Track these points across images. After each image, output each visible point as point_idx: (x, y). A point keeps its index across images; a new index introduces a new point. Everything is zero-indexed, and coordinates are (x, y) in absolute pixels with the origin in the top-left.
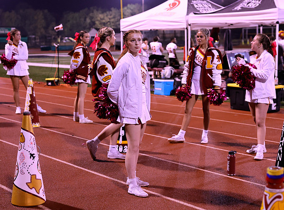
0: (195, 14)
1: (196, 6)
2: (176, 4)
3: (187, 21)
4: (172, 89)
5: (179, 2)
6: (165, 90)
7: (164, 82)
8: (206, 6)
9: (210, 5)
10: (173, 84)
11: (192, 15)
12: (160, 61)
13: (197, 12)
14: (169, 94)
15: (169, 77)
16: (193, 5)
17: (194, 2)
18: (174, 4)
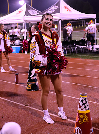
0: (27, 16)
1: (29, 12)
2: (21, 11)
3: (24, 19)
4: (20, 50)
5: (22, 10)
6: (16, 50)
7: (16, 47)
8: (34, 12)
9: (36, 12)
10: (20, 48)
12: (15, 38)
14: (19, 52)
15: (18, 45)
16: (28, 12)
17: (29, 10)
18: (20, 12)
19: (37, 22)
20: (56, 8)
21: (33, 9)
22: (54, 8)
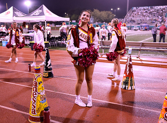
1: (16, 14)
3: (13, 19)
5: (10, 12)
7: (6, 42)
8: (20, 14)
11: (15, 17)
12: (4, 34)
13: (17, 16)
16: (15, 13)
17: (15, 12)
18: (8, 13)
19: (23, 22)
20: (40, 12)
21: (19, 12)
22: (39, 12)
